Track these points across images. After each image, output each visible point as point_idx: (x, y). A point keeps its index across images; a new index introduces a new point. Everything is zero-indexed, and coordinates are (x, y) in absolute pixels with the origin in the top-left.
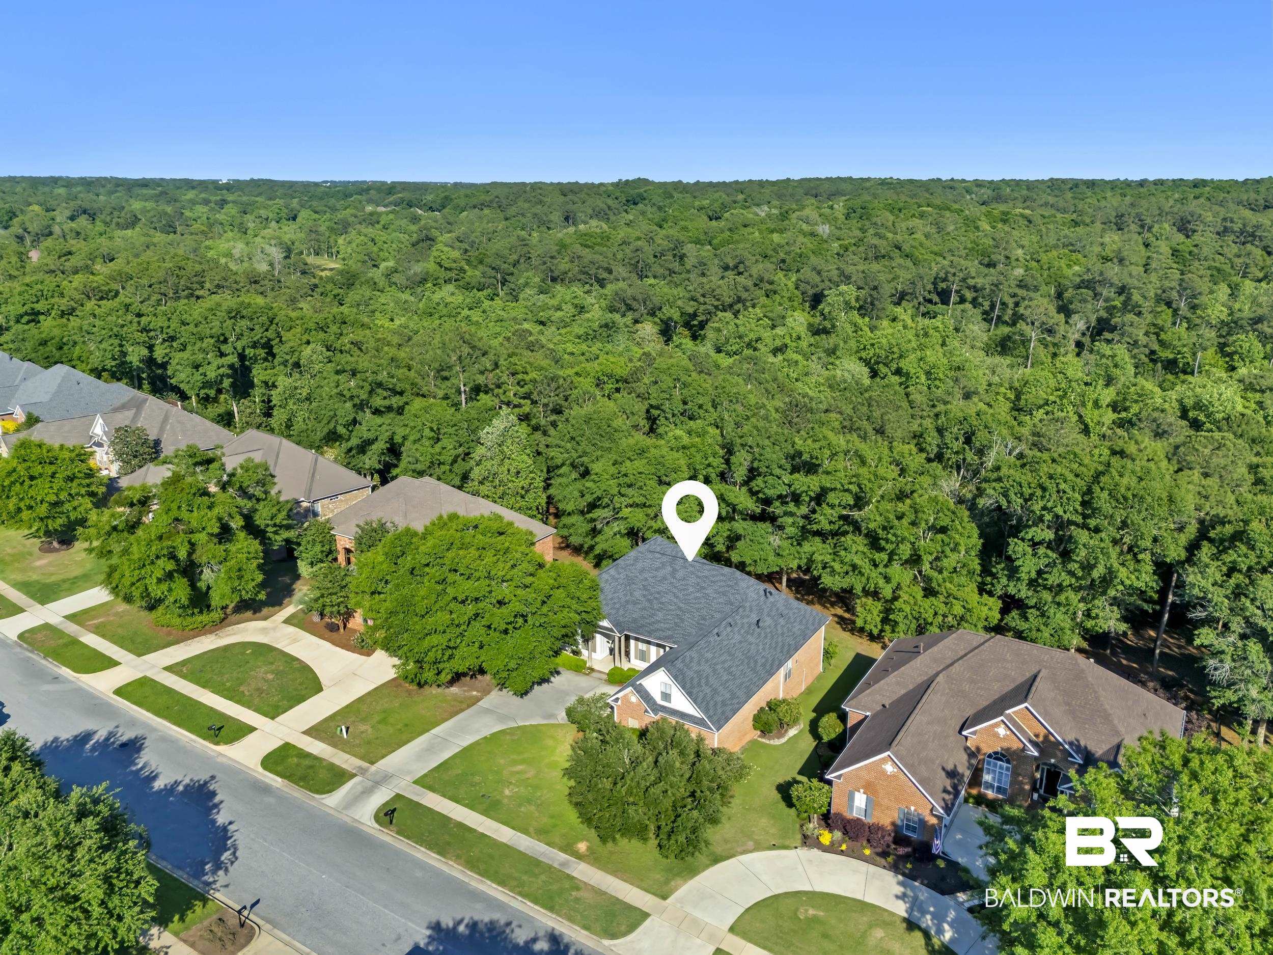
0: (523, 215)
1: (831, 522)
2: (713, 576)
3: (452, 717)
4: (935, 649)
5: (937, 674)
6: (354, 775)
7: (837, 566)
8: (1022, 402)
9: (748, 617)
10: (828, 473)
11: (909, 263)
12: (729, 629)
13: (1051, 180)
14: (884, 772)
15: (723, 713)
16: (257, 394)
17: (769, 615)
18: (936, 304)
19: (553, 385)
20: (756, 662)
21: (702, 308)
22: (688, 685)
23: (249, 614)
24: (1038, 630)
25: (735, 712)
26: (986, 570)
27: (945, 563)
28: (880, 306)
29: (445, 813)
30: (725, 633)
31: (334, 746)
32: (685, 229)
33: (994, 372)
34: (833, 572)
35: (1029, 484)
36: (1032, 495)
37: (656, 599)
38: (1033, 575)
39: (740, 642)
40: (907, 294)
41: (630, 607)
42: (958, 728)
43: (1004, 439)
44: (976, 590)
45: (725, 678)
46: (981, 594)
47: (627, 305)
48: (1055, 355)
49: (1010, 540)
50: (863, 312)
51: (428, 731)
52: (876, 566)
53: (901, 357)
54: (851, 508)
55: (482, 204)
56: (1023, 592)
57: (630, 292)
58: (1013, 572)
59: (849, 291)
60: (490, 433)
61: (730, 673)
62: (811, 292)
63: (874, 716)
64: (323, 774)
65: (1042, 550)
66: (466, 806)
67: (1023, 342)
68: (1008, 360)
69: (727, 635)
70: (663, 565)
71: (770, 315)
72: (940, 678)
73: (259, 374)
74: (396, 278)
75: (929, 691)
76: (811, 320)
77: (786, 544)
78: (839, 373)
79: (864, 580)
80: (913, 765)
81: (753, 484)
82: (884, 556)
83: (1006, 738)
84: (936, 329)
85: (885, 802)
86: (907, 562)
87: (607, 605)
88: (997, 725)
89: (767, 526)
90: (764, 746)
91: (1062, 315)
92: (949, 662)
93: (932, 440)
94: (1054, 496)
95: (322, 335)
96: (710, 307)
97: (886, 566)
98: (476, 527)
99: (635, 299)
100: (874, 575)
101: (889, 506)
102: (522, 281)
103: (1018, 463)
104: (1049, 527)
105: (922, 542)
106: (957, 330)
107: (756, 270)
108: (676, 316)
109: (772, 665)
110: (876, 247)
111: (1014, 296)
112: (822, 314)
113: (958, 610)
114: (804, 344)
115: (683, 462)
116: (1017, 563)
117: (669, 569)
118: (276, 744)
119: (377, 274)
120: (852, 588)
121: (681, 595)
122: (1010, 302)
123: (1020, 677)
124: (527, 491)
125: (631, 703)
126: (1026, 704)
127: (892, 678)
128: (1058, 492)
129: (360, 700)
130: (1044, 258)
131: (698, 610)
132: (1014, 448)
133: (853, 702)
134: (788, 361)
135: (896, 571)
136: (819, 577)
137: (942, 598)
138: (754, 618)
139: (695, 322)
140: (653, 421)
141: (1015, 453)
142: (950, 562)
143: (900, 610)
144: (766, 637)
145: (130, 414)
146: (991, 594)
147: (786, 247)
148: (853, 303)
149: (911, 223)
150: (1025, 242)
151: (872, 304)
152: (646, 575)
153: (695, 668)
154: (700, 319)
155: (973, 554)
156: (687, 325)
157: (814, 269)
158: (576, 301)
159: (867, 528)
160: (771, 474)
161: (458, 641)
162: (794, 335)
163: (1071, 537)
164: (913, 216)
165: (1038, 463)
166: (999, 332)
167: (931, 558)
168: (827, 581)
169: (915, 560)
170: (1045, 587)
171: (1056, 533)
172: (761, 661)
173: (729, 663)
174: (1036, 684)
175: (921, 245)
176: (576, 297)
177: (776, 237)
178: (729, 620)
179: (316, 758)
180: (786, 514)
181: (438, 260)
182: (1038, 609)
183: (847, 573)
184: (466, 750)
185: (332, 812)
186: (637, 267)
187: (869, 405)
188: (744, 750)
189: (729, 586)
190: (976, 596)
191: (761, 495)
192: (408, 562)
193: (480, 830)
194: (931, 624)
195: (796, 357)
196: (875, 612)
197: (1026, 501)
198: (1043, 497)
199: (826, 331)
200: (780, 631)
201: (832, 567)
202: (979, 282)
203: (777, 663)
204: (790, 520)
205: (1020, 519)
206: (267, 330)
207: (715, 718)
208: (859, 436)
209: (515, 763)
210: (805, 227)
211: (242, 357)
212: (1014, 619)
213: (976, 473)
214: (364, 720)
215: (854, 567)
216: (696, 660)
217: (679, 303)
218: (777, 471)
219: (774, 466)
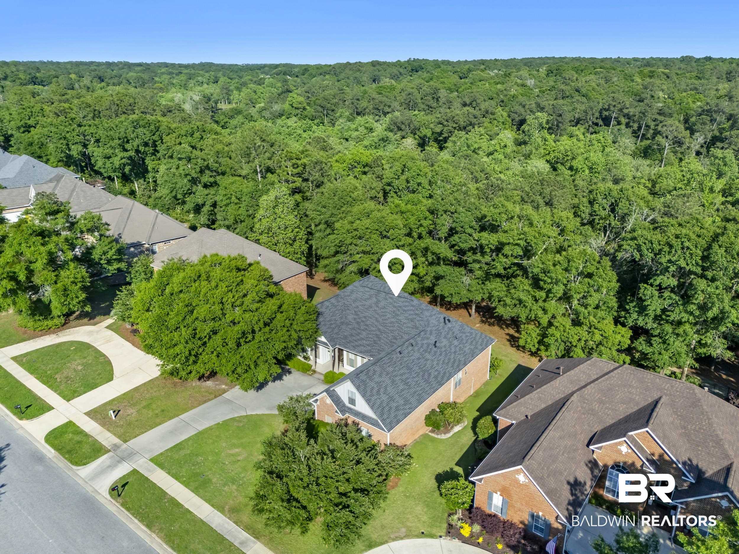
0: (348, 78)
1: (505, 269)
2: (405, 306)
3: (200, 405)
4: (572, 372)
5: (572, 394)
6: (109, 451)
7: (508, 301)
8: (657, 189)
9: (428, 338)
10: (506, 232)
11: (584, 100)
12: (410, 348)
13: (682, 57)
14: (517, 481)
15: (396, 416)
16: (150, 176)
17: (445, 337)
18: (601, 126)
19: (318, 168)
20: (430, 374)
21: (446, 129)
22: (368, 393)
23: (86, 320)
24: (660, 354)
25: (406, 415)
26: (621, 307)
27: (590, 301)
28: (562, 128)
29: (164, 488)
30: (406, 351)
31: (103, 425)
32: (443, 83)
33: (638, 170)
34: (505, 305)
35: (659, 242)
36: (660, 250)
37: (363, 321)
38: (659, 312)
39: (419, 359)
40: (581, 120)
41: (344, 327)
42: (586, 442)
43: (641, 209)
44: (612, 322)
45: (401, 387)
46: (616, 324)
47: (398, 127)
48: (681, 160)
49: (641, 285)
50: (551, 131)
51: (177, 416)
52: (536, 301)
53: (573, 158)
54: (521, 257)
55: (325, 73)
56: (650, 324)
57: (400, 119)
58: (642, 310)
59: (543, 117)
61: (406, 384)
62: (517, 119)
63: (519, 424)
64: (86, 449)
65: (666, 294)
66: (183, 483)
67: (659, 150)
68: (648, 162)
69: (409, 353)
70: (371, 296)
71: (489, 133)
72: (574, 398)
73: (150, 163)
74: (264, 113)
75: (563, 409)
76: (517, 136)
77: (474, 282)
78: (529, 168)
79: (527, 311)
80: (542, 478)
81: (451, 239)
82: (543, 294)
83: (627, 454)
84: (599, 141)
85: (518, 505)
86: (560, 299)
87: (325, 325)
88: (620, 444)
89: (462, 270)
90: (433, 440)
91: (688, 131)
92: (583, 384)
93: (586, 210)
94: (679, 252)
95: (190, 139)
96: (451, 128)
97: (545, 301)
98: (220, 264)
99: (403, 123)
100: (534, 308)
101: (550, 257)
102: (338, 114)
103: (651, 227)
104: (673, 276)
105: (573, 285)
106: (614, 142)
107: (484, 106)
108: (429, 134)
109: (443, 377)
110: (563, 91)
111: (655, 120)
112: (523, 132)
113: (598, 337)
114: (508, 150)
115: (400, 223)
116: (646, 303)
117: (374, 300)
118: (62, 421)
119: (253, 111)
120: (518, 317)
121: (380, 320)
122: (652, 124)
123: (643, 401)
124: (294, 241)
125: (326, 404)
126: (647, 429)
127: (534, 394)
128: (683, 248)
129: (136, 389)
130: (677, 96)
131: (392, 331)
132: (648, 216)
133: (502, 412)
134: (495, 159)
135: (552, 305)
136: (495, 308)
137: (586, 328)
138: (433, 339)
139: (441, 138)
140: (386, 194)
141: (649, 219)
142: (593, 300)
143: (553, 335)
144: (441, 355)
145: (52, 185)
146: (623, 325)
147: (505, 92)
148: (545, 125)
149: (588, 78)
150: (664, 87)
151: (557, 126)
152: (358, 304)
153: (377, 380)
154: (444, 136)
155: (612, 294)
156: (436, 140)
157: (521, 104)
158: (367, 125)
159: (532, 272)
160: (464, 232)
161: (201, 350)
162: (502, 144)
163: (691, 284)
164: (591, 73)
165: (667, 226)
166: (643, 144)
167: (578, 296)
168: (500, 310)
169: (566, 298)
170: (667, 321)
171: (678, 280)
172: (434, 373)
173: (407, 376)
174: (657, 410)
175: (593, 89)
176: (367, 122)
177: (499, 86)
178: (412, 341)
179: (87, 435)
180: (475, 261)
181: (291, 103)
182: (661, 338)
183: (515, 305)
184: (200, 434)
185: (80, 482)
186: (409, 105)
187: (542, 184)
188: (416, 443)
189: (416, 314)
190: (612, 327)
191: (456, 247)
193: (186, 506)
194: (576, 346)
195: (501, 157)
196: (534, 335)
197: (655, 255)
198: (670, 252)
199: (525, 143)
200: (453, 350)
201: (504, 301)
202: (632, 111)
203: (447, 375)
204: (477, 266)
205: (650, 269)
206: (154, 135)
207: (388, 421)
208: (533, 206)
209: (234, 446)
210: (519, 81)
211: (137, 152)
212: (641, 344)
213: (618, 234)
214: (133, 405)
215: (520, 301)
216: (378, 373)
217: (432, 126)
218: (470, 231)
219: (467, 226)
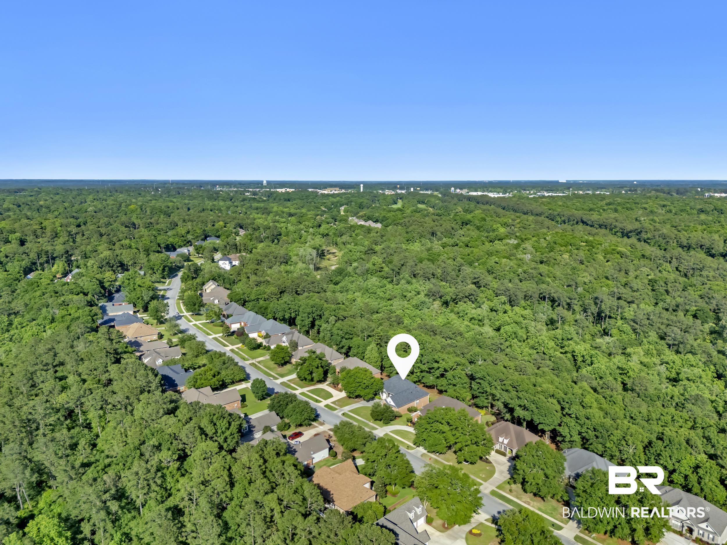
6: (338, 409)
16: (316, 328)
21: (458, 297)
22: (395, 401)
25: (403, 406)
31: (335, 405)
32: (472, 252)
37: (395, 386)
41: (390, 387)
47: (432, 294)
55: (398, 223)
57: (434, 289)
60: (369, 348)
64: (333, 409)
66: (354, 414)
73: (317, 323)
74: (357, 271)
87: (385, 387)
95: (334, 312)
99: (435, 292)
102: (402, 276)
108: (449, 299)
109: (413, 400)
118: (326, 404)
119: (351, 269)
121: (399, 386)
129: (340, 399)
139: (455, 302)
145: (291, 335)
152: (394, 382)
154: (457, 300)
158: (416, 290)
179: (332, 406)
181: (374, 263)
184: (357, 408)
185: (335, 413)
189: (409, 385)
192: (349, 375)
207: (398, 407)
211: (314, 318)
217: (450, 294)
